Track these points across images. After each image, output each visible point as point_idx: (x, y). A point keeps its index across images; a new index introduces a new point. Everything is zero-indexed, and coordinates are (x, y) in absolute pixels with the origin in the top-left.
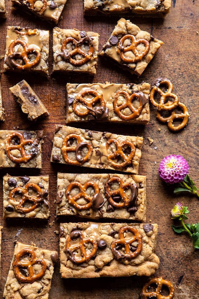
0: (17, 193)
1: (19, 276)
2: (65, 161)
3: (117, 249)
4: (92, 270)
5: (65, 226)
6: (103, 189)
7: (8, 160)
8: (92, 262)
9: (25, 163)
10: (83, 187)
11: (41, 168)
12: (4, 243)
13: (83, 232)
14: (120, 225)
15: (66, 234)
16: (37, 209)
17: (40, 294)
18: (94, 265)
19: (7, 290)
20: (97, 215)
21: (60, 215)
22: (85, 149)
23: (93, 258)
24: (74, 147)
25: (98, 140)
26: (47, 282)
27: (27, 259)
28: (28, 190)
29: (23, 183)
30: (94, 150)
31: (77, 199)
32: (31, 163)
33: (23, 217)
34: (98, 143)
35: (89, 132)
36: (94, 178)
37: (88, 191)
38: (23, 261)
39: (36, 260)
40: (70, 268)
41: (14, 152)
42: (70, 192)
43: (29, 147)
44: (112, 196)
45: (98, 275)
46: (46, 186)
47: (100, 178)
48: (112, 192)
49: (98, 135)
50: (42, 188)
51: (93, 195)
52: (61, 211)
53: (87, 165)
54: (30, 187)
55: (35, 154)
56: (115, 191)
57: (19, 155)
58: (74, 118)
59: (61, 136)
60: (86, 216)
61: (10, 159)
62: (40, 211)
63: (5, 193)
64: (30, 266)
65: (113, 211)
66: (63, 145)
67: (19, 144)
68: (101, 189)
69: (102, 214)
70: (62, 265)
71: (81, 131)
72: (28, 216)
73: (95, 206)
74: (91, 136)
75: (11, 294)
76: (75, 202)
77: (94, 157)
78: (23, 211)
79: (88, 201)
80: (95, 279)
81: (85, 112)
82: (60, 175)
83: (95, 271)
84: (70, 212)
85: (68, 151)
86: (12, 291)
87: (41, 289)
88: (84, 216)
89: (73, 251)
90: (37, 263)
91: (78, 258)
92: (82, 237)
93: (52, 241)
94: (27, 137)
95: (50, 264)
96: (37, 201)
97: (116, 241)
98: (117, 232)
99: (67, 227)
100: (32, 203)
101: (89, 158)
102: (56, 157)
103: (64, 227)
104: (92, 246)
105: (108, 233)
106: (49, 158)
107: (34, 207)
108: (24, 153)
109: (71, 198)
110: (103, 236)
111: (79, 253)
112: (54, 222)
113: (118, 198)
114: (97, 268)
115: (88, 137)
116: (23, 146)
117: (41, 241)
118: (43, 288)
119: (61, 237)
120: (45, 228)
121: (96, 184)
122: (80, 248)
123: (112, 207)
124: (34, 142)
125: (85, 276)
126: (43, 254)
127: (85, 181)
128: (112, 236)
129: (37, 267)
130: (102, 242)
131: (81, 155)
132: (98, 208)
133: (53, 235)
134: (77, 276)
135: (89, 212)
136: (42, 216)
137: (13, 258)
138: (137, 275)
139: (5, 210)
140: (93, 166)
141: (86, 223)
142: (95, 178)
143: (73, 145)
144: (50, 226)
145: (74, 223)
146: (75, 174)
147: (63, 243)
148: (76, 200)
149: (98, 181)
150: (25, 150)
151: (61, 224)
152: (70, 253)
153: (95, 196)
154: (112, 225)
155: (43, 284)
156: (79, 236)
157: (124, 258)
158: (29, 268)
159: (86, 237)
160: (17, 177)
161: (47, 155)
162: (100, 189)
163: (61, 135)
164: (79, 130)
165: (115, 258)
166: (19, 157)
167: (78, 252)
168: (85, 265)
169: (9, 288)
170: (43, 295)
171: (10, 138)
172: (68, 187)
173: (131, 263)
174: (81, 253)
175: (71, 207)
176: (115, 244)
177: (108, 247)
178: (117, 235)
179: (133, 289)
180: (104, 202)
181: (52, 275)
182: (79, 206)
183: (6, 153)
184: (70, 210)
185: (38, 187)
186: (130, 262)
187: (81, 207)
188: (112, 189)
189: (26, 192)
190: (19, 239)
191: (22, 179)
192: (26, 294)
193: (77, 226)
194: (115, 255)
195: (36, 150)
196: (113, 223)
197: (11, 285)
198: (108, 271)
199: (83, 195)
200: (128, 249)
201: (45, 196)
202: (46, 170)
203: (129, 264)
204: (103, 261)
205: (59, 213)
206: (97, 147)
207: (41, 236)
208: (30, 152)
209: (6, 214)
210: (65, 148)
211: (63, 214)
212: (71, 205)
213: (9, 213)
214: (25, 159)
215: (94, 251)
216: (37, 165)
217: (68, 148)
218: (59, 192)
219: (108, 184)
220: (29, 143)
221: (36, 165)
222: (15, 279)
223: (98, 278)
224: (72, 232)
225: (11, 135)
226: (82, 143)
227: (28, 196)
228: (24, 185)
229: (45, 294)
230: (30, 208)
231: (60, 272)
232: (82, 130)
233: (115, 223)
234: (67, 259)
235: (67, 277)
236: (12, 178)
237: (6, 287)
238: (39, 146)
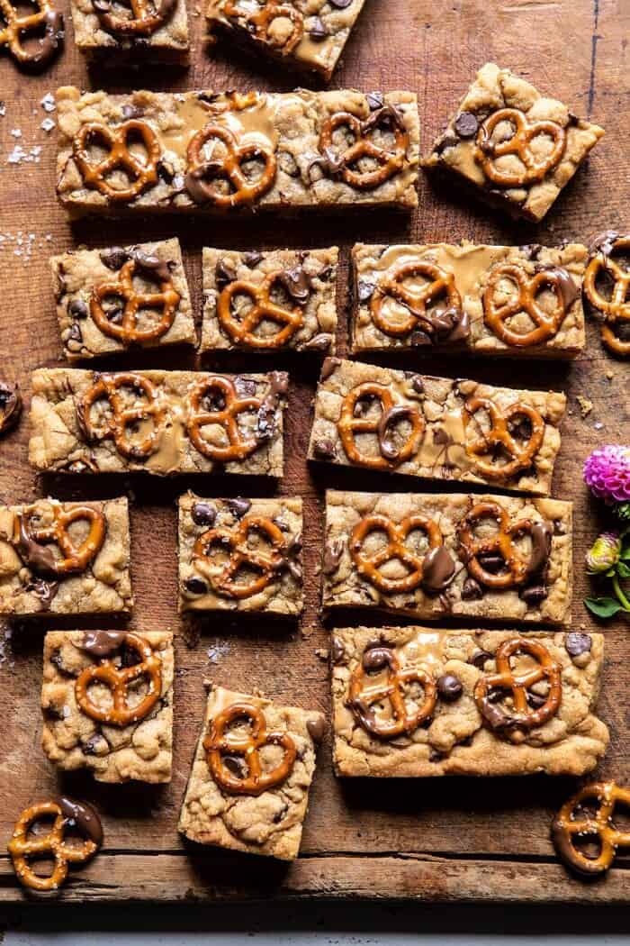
0: (217, 543)
1: (223, 777)
2: (349, 459)
3: (491, 701)
4: (422, 757)
5: (346, 635)
6: (454, 535)
7: (194, 453)
8: (422, 734)
9: (239, 461)
10: (398, 529)
11: (282, 475)
12: (178, 680)
13: (398, 652)
14: (501, 635)
15: (351, 658)
16: (271, 588)
17: (279, 826)
18: (428, 743)
19: (190, 813)
20: (436, 607)
21: (334, 607)
22: (404, 426)
23: (425, 723)
24: (373, 417)
25: (441, 401)
26: (298, 794)
27: (243, 732)
28: (246, 536)
29: (234, 515)
30: (429, 428)
31: (383, 562)
32: (254, 463)
33: (232, 608)
34: (439, 408)
35: (414, 378)
36: (428, 506)
37: (412, 539)
38: (230, 735)
39: (267, 735)
40: (362, 748)
41: (210, 431)
42: (361, 544)
43: (251, 417)
44: (479, 556)
45: (437, 769)
46: (296, 525)
47: (445, 505)
48: (477, 545)
49: (441, 386)
50: (286, 530)
51: (424, 551)
52: (335, 594)
53: (408, 468)
54: (253, 528)
55: (268, 436)
56: (488, 543)
57: (224, 439)
58: (374, 339)
59: (339, 388)
60: (407, 609)
61: (198, 448)
62: (280, 595)
63: (184, 543)
64: (250, 750)
65: (480, 597)
66: (342, 413)
67: (222, 409)
68: (447, 536)
69: (451, 604)
70: (338, 740)
71: (392, 376)
72: (246, 607)
73: (430, 583)
74: (418, 389)
75: (201, 825)
76: (375, 571)
77: (429, 446)
78: (232, 593)
79: (411, 567)
80: (430, 781)
81: (405, 324)
82: (332, 495)
83: (431, 760)
84: (363, 598)
85: (358, 431)
86: (203, 816)
87: (281, 812)
88: (399, 609)
89: (368, 703)
90: (270, 741)
91: (384, 724)
92: (393, 666)
93: (309, 676)
94: (243, 391)
95: (306, 746)
96: (270, 566)
97: (490, 679)
98: (490, 656)
99: (353, 639)
100: (257, 570)
101: (415, 451)
102: (323, 446)
103: (343, 638)
104: (422, 691)
105: (466, 658)
106: (301, 452)
107: (262, 581)
108: (236, 435)
109: (364, 560)
110: (452, 665)
111: (387, 708)
112: (314, 624)
113: (495, 559)
114: (436, 750)
115: (412, 390)
116: (234, 415)
117: (281, 677)
118: (286, 809)
119: (335, 665)
120: (291, 640)
121: (433, 523)
122: (388, 695)
123: (478, 586)
124: (264, 404)
125: (402, 772)
126: (287, 719)
127: (404, 513)
128: (476, 666)
129: (272, 752)
130: (449, 681)
131: (393, 441)
132: (439, 587)
133: (315, 661)
134: (379, 771)
135: (412, 599)
136: (284, 607)
137: (205, 729)
138: (547, 771)
139: (183, 589)
140: (424, 472)
141: (404, 629)
142: (432, 505)
143: (369, 415)
144: (303, 635)
145: (371, 629)
146: (376, 495)
147: (342, 681)
148: (377, 566)
149: (439, 514)
150: (238, 425)
151: (335, 630)
152: (363, 708)
153: (431, 557)
154: (478, 635)
155: (286, 799)
156: (386, 664)
157: (512, 725)
158: (249, 755)
159: (405, 668)
160: (216, 500)
161: (296, 440)
162: (444, 537)
163: (338, 385)
164: (387, 374)
165: (487, 723)
166: (222, 445)
167: (382, 707)
168: (403, 742)
169: (195, 807)
170: (288, 829)
171: (198, 392)
172: (355, 528)
173: (531, 739)
174: (394, 709)
175: (364, 585)
176: (487, 688)
177: (466, 695)
178: (490, 664)
179: (532, 813)
180: (456, 571)
181: (311, 774)
182: (387, 581)
183: (187, 434)
184: (362, 591)
185: (273, 528)
186: (528, 737)
187: (391, 584)
188: (478, 536)
189: (242, 541)
190: (220, 669)
191: (230, 504)
192: (243, 825)
193: (382, 637)
194: (488, 717)
195: (270, 427)
196: (479, 631)
197: (201, 800)
198: (463, 759)
199: (397, 551)
200: (522, 703)
201: (294, 550)
202: (293, 484)
203: (524, 742)
204: (454, 733)
205: (332, 599)
206: (437, 421)
207: (281, 662)
208: (254, 431)
209: (187, 600)
210: (348, 421)
211: (343, 602)
212: (365, 578)
213: (196, 596)
214: (238, 451)
215: (429, 703)
216: (270, 468)
217: (357, 422)
218: (330, 543)
219: (468, 521)
220: (251, 407)
221: (268, 467)
222: (212, 785)
223: (438, 778)
224: (365, 651)
225: (202, 385)
226: (396, 410)
227: (246, 551)
228: (235, 521)
229: (293, 826)
230: (253, 584)
231: (334, 760)
232: (395, 372)
233: (484, 631)
234: (352, 724)
235: (354, 774)
236: (203, 503)
237: (188, 805)
238: (278, 416)
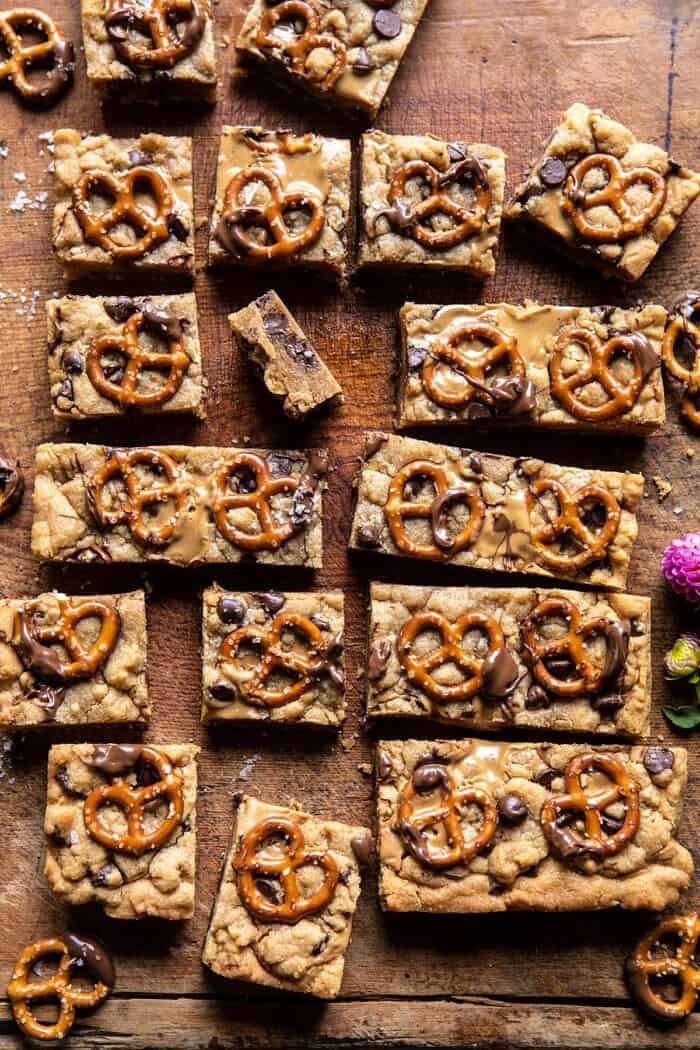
0: (246, 643)
1: (255, 902)
2: (397, 547)
3: (560, 826)
4: (480, 890)
5: (394, 749)
6: (517, 636)
7: (220, 541)
8: (481, 863)
9: (272, 550)
10: (453, 627)
11: (321, 566)
12: (202, 798)
13: (453, 770)
14: (570, 749)
15: (399, 775)
16: (309, 696)
17: (319, 959)
18: (488, 874)
19: (216, 942)
20: (497, 718)
21: (380, 717)
22: (460, 511)
23: (484, 851)
24: (425, 501)
25: (502, 482)
26: (340, 922)
27: (278, 850)
28: (280, 635)
29: (266, 612)
30: (488, 513)
31: (436, 666)
32: (288, 552)
33: (264, 718)
34: (501, 490)
35: (472, 455)
36: (488, 602)
37: (469, 640)
38: (263, 854)
39: (305, 854)
40: (412, 880)
41: (239, 515)
42: (412, 645)
43: (286, 499)
44: (546, 659)
45: (498, 903)
46: (337, 622)
47: (507, 601)
48: (544, 646)
49: (501, 465)
50: (325, 628)
51: (484, 654)
52: (381, 703)
53: (465, 558)
54: (287, 626)
55: (305, 521)
56: (555, 644)
57: (255, 525)
58: (425, 411)
59: (385, 467)
60: (463, 719)
61: (225, 535)
62: (318, 703)
63: (210, 645)
64: (286, 872)
65: (546, 707)
66: (390, 496)
67: (252, 490)
68: (508, 637)
69: (513, 714)
70: (385, 871)
71: (446, 453)
72: (280, 717)
73: (489, 690)
74: (477, 468)
75: (229, 957)
76: (427, 676)
77: (488, 534)
78: (265, 701)
79: (468, 672)
80: (491, 917)
81: (462, 394)
82: (378, 589)
83: (491, 893)
84: (413, 707)
85: (408, 516)
86: (231, 947)
87: (322, 942)
88: (455, 719)
89: (420, 827)
90: (309, 861)
91: (437, 852)
92: (448, 785)
93: (351, 794)
94: (277, 470)
95: (350, 868)
96: (308, 670)
97: (557, 801)
98: (559, 773)
99: (402, 754)
100: (291, 675)
101: (473, 539)
102: (368, 533)
103: (390, 752)
104: (480, 815)
105: (531, 775)
106: (342, 538)
107: (297, 687)
108: (269, 520)
109: (416, 664)
110: (516, 784)
111: (441, 834)
112: (357, 735)
113: (565, 663)
114: (497, 881)
115: (470, 470)
116: (267, 497)
117: (318, 796)
118: (327, 939)
119: (381, 783)
120: (330, 754)
121: (494, 622)
122: (442, 819)
123: (544, 694)
124: (300, 484)
125: (460, 906)
126: (328, 835)
127: (460, 610)
128: (542, 785)
129: (311, 874)
130: (512, 802)
131: (448, 528)
132: (501, 694)
133: (355, 776)
134: (433, 906)
135: (469, 708)
136: (323, 717)
137: (234, 846)
138: (623, 905)
139: (207, 695)
140: (483, 563)
141: (460, 743)
142: (491, 600)
143: (421, 498)
144: (344, 748)
145: (422, 742)
146: (428, 589)
147: (389, 802)
148: (430, 671)
149: (499, 611)
150: (271, 508)
151: (381, 742)
152: (414, 833)
153: (492, 659)
154: (544, 749)
155: (327, 929)
156: (440, 783)
157: (583, 853)
158: (285, 877)
159: (461, 787)
160: (246, 594)
161: (336, 525)
162: (506, 637)
163: (385, 463)
164: (440, 451)
165: (555, 852)
166: (252, 532)
167: (436, 833)
168: (459, 873)
169: (222, 936)
170: (328, 963)
171: (225, 470)
172: (404, 627)
173: (605, 869)
174: (449, 835)
175: (414, 692)
176: (556, 810)
177: (531, 819)
178: (558, 782)
180: (520, 676)
181: (355, 900)
182: (441, 688)
183: (211, 519)
184: (413, 699)
185: (311, 627)
186: (601, 867)
187: (445, 691)
188: (544, 636)
189: (275, 642)
190: (249, 786)
191: (262, 600)
192: (277, 958)
193: (435, 753)
194: (557, 844)
195: (308, 511)
196: (545, 744)
197: (230, 928)
198: (528, 892)
199: (453, 654)
200: (595, 827)
201: (334, 653)
202: (333, 575)
203: (598, 873)
204: (517, 863)
205: (377, 708)
206: (498, 505)
207: (319, 779)
208: (289, 516)
209: (212, 709)
210: (396, 505)
211: (390, 711)
212: (416, 685)
213: (220, 704)
214: (271, 539)
215: (489, 829)
216: (308, 558)
217: (407, 505)
218: (376, 644)
219: (533, 620)
220: (286, 488)
221: (305, 557)
222: (241, 911)
223: (500, 914)
224: (416, 768)
225: (230, 463)
226: (452, 492)
227: (279, 653)
228: (267, 619)
229: (334, 959)
230: (287, 690)
231: (380, 893)
232: (449, 448)
233: (551, 744)
234: (400, 852)
235: (404, 909)
236: (231, 597)
237: (214, 935)
238: (317, 498)
